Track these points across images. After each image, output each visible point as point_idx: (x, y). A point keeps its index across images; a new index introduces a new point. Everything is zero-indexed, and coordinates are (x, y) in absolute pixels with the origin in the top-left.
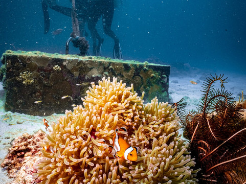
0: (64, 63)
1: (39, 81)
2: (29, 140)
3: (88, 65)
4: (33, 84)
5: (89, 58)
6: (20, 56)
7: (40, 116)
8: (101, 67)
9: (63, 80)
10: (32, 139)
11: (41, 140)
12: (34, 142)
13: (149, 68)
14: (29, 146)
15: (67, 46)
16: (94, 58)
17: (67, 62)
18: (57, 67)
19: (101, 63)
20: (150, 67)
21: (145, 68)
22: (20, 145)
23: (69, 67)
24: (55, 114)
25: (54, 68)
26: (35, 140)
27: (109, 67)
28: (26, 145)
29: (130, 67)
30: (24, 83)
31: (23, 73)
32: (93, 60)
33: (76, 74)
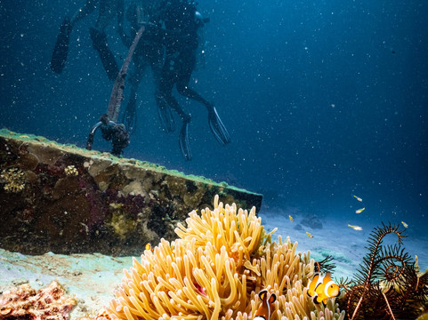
0: (86, 165)
1: (34, 187)
2: (31, 299)
3: (127, 174)
4: (21, 191)
5: (131, 162)
6: (10, 140)
7: (21, 253)
8: (149, 180)
9: (77, 194)
10: (37, 297)
12: (40, 302)
13: (228, 193)
16: (139, 164)
17: (91, 162)
18: (71, 169)
19: (149, 174)
20: (230, 192)
21: (222, 192)
23: (93, 173)
24: (51, 253)
25: (66, 170)
27: (161, 181)
28: (26, 308)
29: (196, 188)
30: (6, 188)
31: (7, 171)
32: (136, 166)
33: (103, 185)
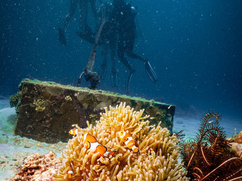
0: (76, 95)
1: (50, 108)
2: (40, 160)
3: (98, 99)
4: (44, 111)
5: (99, 92)
6: (37, 85)
7: (46, 143)
8: (109, 101)
9: (72, 110)
10: (43, 159)
11: (51, 161)
12: (44, 161)
13: (155, 106)
14: (39, 165)
15: (79, 79)
16: (104, 93)
17: (78, 93)
18: (68, 98)
19: (109, 98)
21: (151, 105)
22: (32, 162)
23: (80, 99)
24: (61, 142)
25: (66, 98)
26: (45, 160)
27: (116, 101)
28: (37, 164)
29: (136, 104)
30: (36, 109)
31: (36, 100)
32: (103, 94)
33: (86, 105)
